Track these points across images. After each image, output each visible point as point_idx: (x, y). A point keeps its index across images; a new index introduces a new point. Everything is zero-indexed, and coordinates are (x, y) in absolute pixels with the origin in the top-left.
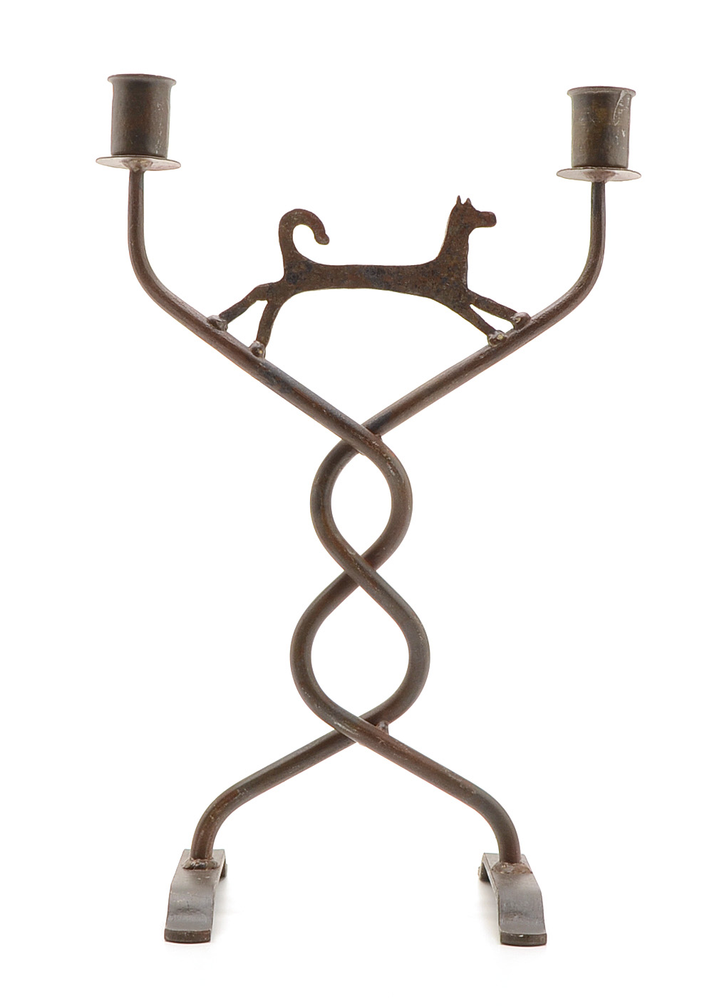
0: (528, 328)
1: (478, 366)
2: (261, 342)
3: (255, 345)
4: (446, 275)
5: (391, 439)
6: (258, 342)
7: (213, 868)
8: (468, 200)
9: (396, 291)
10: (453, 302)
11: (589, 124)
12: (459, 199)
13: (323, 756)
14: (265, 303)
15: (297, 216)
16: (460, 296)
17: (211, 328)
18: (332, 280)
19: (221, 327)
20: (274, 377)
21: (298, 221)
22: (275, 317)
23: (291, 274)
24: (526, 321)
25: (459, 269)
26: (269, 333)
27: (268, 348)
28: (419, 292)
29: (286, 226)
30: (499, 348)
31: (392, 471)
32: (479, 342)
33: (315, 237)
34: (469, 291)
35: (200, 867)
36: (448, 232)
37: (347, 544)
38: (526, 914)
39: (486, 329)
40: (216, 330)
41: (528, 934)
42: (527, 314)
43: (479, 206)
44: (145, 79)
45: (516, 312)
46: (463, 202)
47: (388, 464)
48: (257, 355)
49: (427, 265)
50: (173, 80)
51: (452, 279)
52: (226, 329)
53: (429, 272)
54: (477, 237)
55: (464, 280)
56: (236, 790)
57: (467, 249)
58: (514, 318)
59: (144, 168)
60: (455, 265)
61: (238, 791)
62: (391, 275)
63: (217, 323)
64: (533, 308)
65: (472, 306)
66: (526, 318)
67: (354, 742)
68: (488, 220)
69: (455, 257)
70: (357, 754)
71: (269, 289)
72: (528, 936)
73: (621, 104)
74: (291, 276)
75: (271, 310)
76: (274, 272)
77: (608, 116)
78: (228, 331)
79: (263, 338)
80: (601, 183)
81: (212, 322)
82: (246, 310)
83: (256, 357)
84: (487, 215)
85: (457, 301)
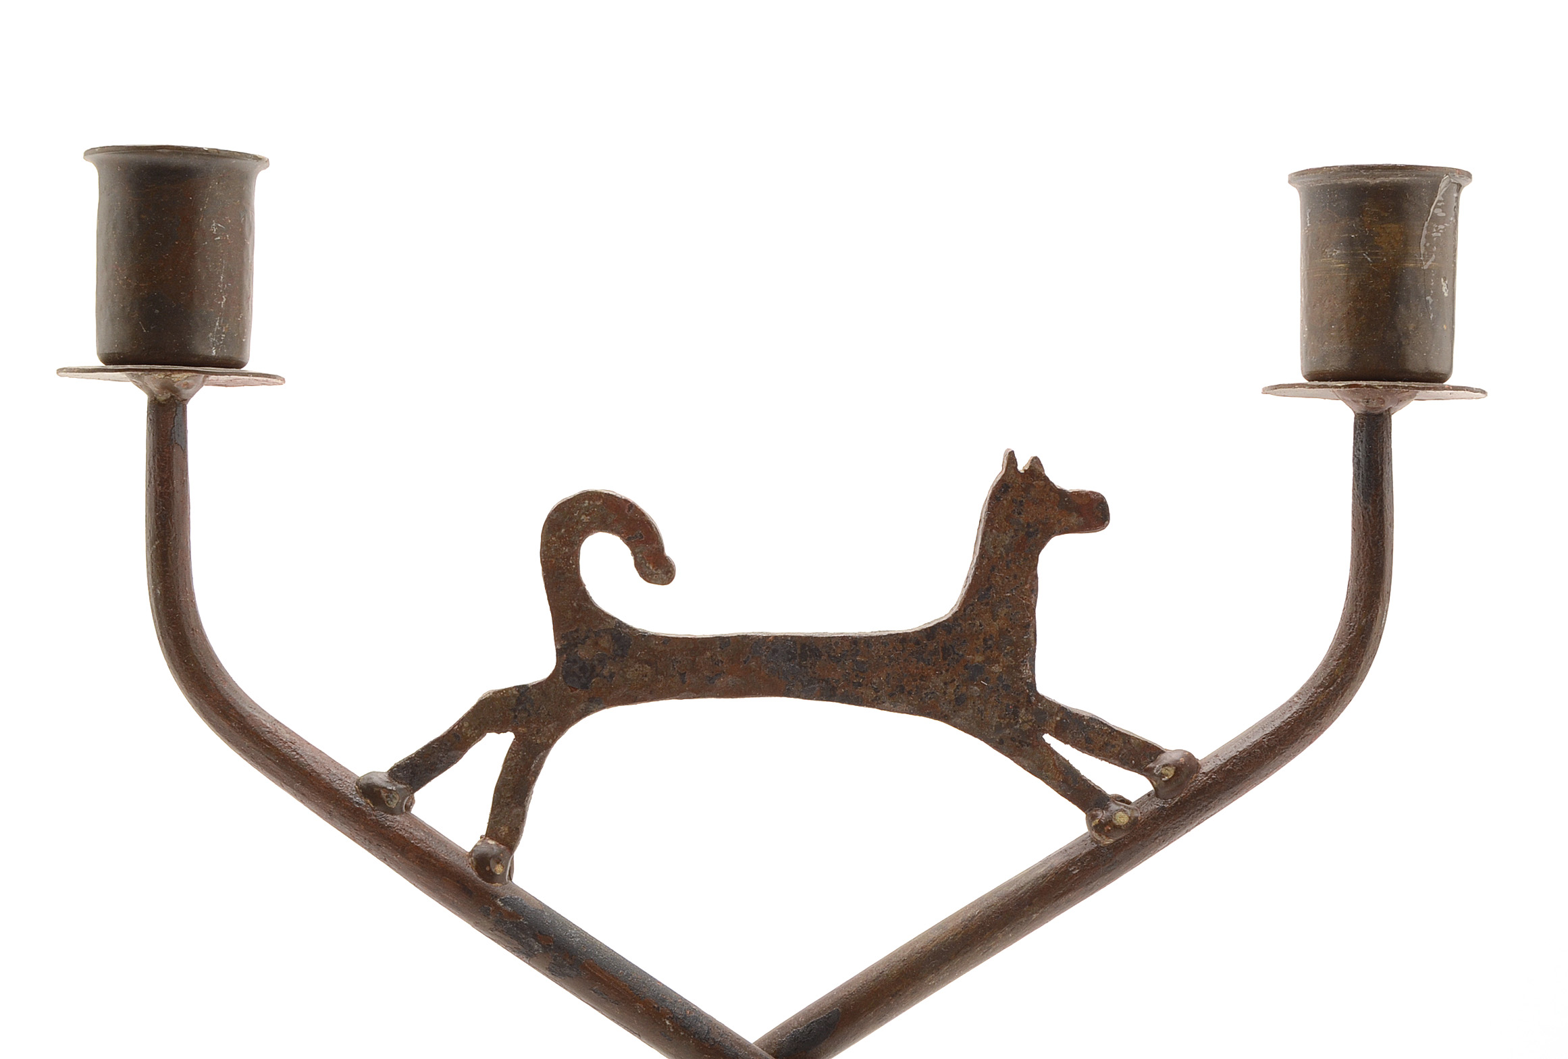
2: (499, 840)
3: (485, 849)
4: (978, 658)
6: (492, 841)
8: (1035, 461)
10: (999, 728)
11: (1355, 265)
12: (1011, 459)
14: (508, 738)
15: (588, 512)
16: (1016, 712)
17: (368, 808)
18: (683, 675)
19: (393, 805)
20: (535, 936)
21: (591, 522)
22: (536, 774)
23: (575, 661)
24: (1188, 776)
25: (1012, 643)
26: (521, 818)
28: (909, 703)
29: (560, 538)
32: (1063, 827)
33: (638, 566)
34: (1041, 698)
36: (982, 547)
39: (1084, 795)
40: (379, 815)
42: (1190, 757)
43: (1065, 477)
44: (176, 160)
45: (1161, 751)
46: (1022, 465)
48: (490, 876)
49: (931, 633)
50: (257, 158)
51: (996, 668)
52: (408, 808)
53: (935, 652)
54: (1060, 560)
55: (1027, 672)
57: (1034, 590)
58: (1154, 766)
59: (185, 392)
60: (1002, 633)
63: (384, 794)
64: (1203, 737)
65: (1048, 738)
66: (1187, 766)
68: (1088, 512)
69: (1002, 612)
71: (519, 702)
73: (1438, 211)
74: (576, 668)
75: (523, 759)
76: (530, 656)
77: (1406, 244)
79: (504, 830)
80: (1381, 415)
81: (369, 789)
82: (461, 756)
84: (1085, 500)
85: (1009, 725)
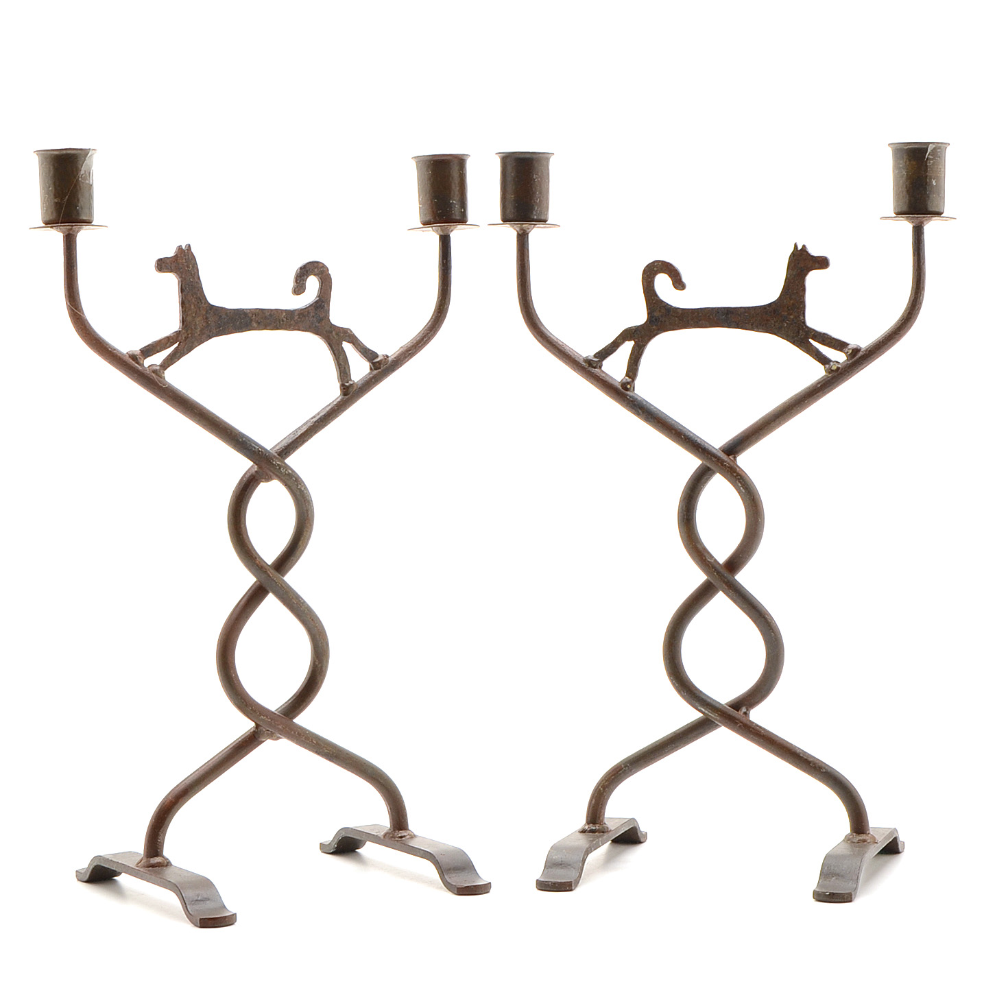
0: (860, 358)
1: (816, 394)
2: (630, 378)
3: (624, 381)
4: (786, 313)
5: (744, 461)
6: (627, 378)
7: (603, 832)
8: (804, 246)
9: (744, 329)
10: (793, 337)
12: (796, 246)
13: (694, 737)
14: (632, 343)
15: (657, 266)
16: (798, 332)
17: (586, 367)
18: (688, 321)
19: (595, 365)
20: (639, 408)
21: (658, 270)
22: (642, 354)
23: (653, 317)
25: (797, 308)
26: (637, 370)
27: (637, 382)
28: (763, 329)
29: (648, 275)
30: (835, 377)
31: (741, 488)
32: (818, 372)
33: (673, 284)
34: (807, 327)
35: (592, 831)
36: (787, 276)
37: (709, 553)
38: (842, 876)
39: (823, 360)
40: (590, 369)
41: (834, 892)
42: (858, 346)
43: (814, 251)
45: (848, 344)
46: (800, 247)
47: (737, 482)
48: (627, 389)
49: (769, 305)
50: (550, 154)
51: (792, 317)
52: (600, 367)
54: (813, 279)
55: (802, 318)
56: (621, 766)
57: (804, 290)
58: (846, 350)
59: (529, 230)
60: (793, 304)
61: (623, 766)
62: (739, 315)
63: (592, 362)
64: (863, 341)
65: (810, 340)
67: (720, 726)
68: (822, 263)
69: (793, 298)
70: (723, 735)
71: (636, 331)
72: (833, 894)
73: (930, 157)
74: (653, 319)
75: (638, 349)
76: (639, 316)
78: (603, 368)
79: (631, 374)
80: (920, 227)
81: (588, 361)
82: (615, 350)
83: (625, 391)
84: (821, 259)
85: (797, 336)
